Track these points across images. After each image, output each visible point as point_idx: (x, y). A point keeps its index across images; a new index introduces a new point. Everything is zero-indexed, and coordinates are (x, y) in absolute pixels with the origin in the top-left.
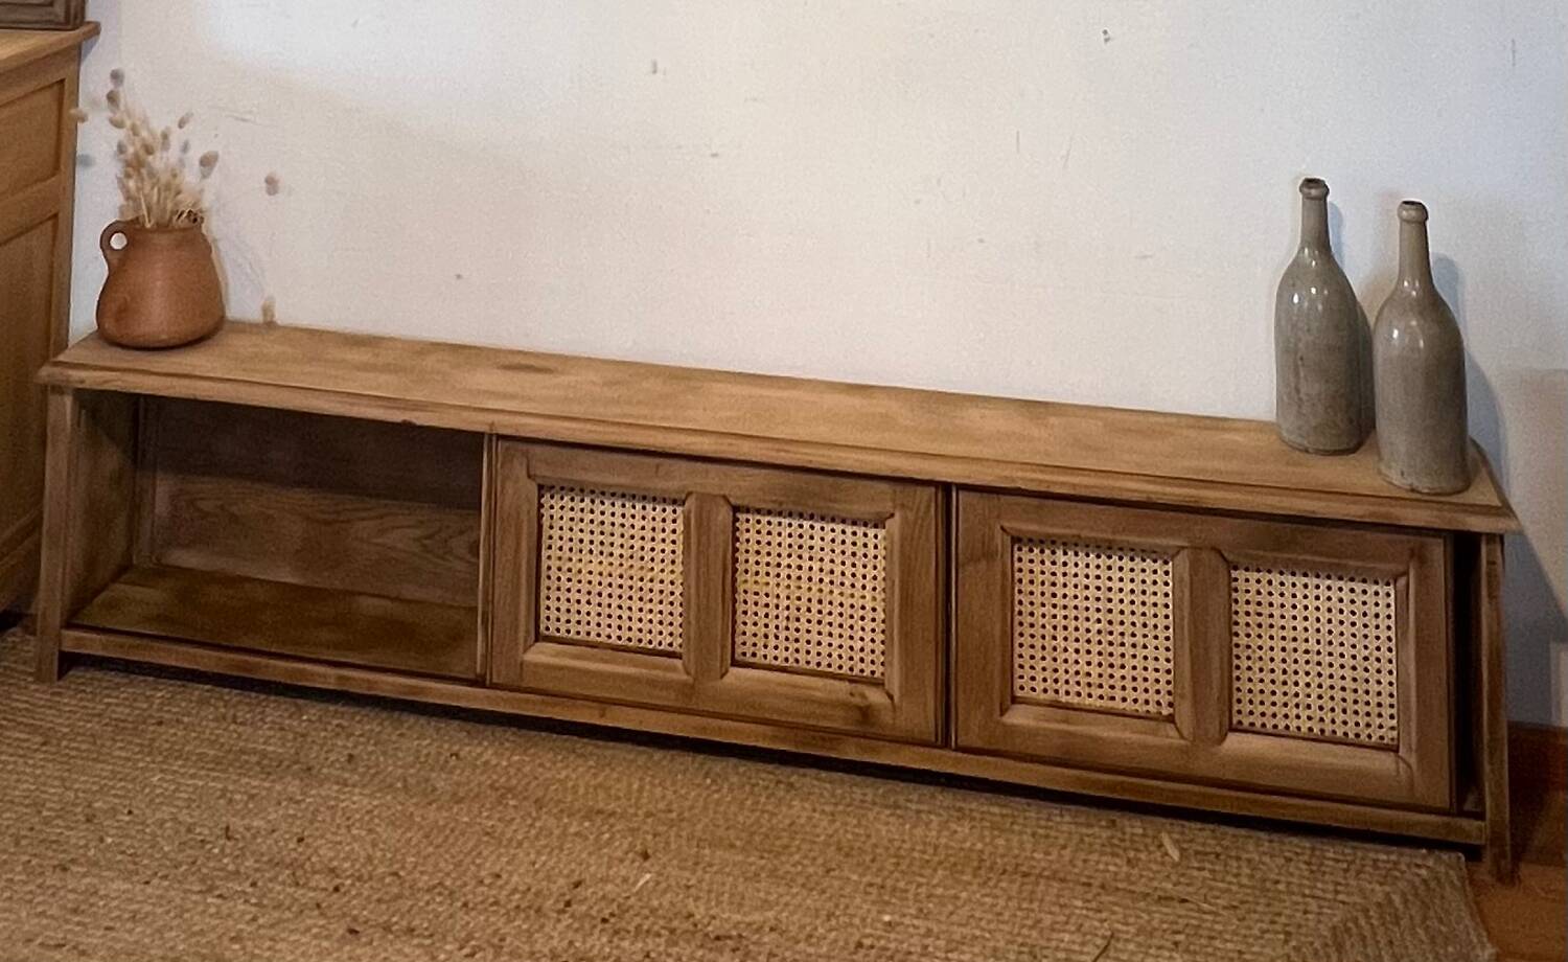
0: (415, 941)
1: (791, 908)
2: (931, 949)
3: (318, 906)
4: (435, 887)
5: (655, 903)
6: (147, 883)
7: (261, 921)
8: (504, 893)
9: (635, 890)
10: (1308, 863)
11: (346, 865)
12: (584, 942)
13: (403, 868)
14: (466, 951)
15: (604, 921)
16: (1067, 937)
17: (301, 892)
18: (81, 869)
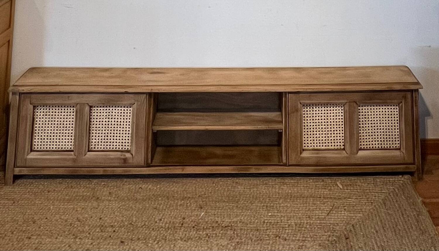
0: (141, 242)
1: (244, 216)
2: (283, 221)
3: (110, 237)
4: (143, 226)
5: (207, 220)
6: (57, 238)
7: (94, 244)
8: (164, 224)
9: (200, 218)
10: (374, 184)
11: (116, 224)
12: (189, 234)
13: (132, 222)
14: (156, 242)
15: (194, 227)
16: (317, 212)
17: (104, 233)
18: (35, 237)
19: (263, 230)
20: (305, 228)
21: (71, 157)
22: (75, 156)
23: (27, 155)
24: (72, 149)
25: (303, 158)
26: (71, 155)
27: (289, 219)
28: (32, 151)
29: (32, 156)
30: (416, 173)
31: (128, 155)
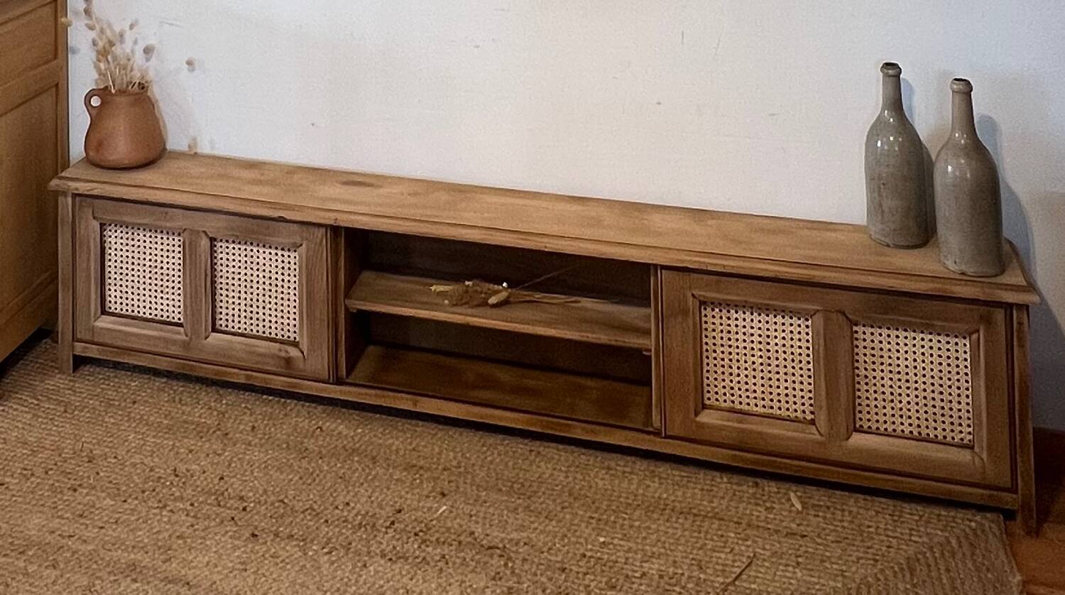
0: (295, 543)
1: (538, 531)
2: (631, 560)
3: (233, 519)
4: (307, 510)
5: (449, 524)
6: (125, 501)
7: (196, 527)
8: (352, 515)
9: (435, 516)
11: (251, 494)
12: (403, 547)
13: (286, 497)
14: (326, 550)
15: (416, 534)
16: (723, 556)
17: (222, 510)
18: (85, 491)
19: (578, 573)
20: (683, 588)
21: (178, 337)
22: (187, 336)
23: (95, 321)
24: (182, 321)
25: (702, 426)
26: (179, 333)
27: (645, 559)
28: (104, 312)
29: (104, 323)
30: (1020, 514)
31: (294, 352)
